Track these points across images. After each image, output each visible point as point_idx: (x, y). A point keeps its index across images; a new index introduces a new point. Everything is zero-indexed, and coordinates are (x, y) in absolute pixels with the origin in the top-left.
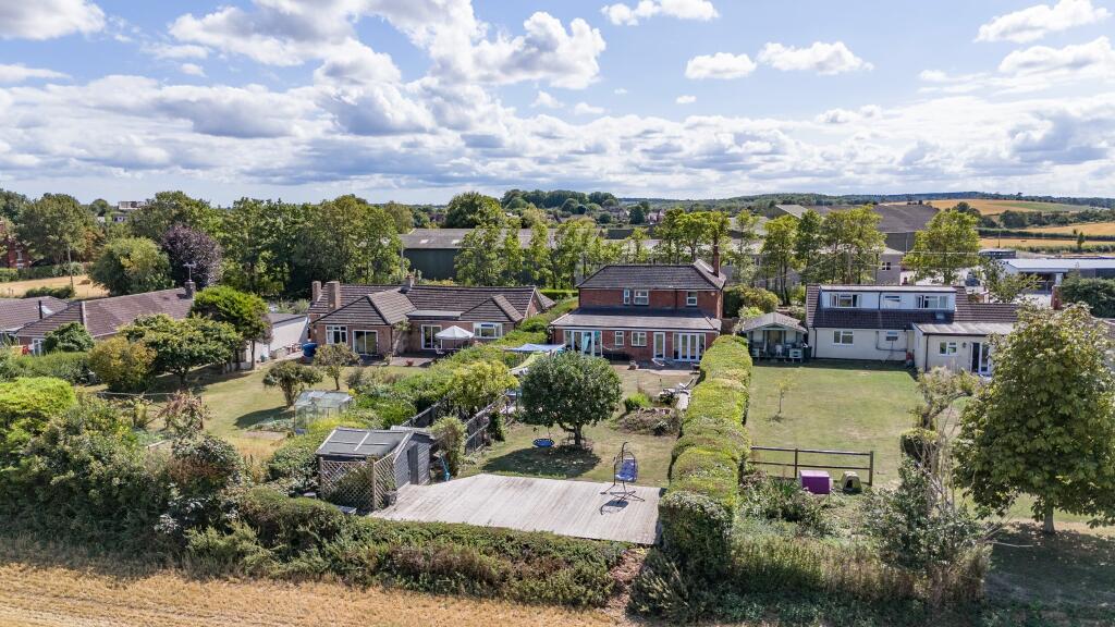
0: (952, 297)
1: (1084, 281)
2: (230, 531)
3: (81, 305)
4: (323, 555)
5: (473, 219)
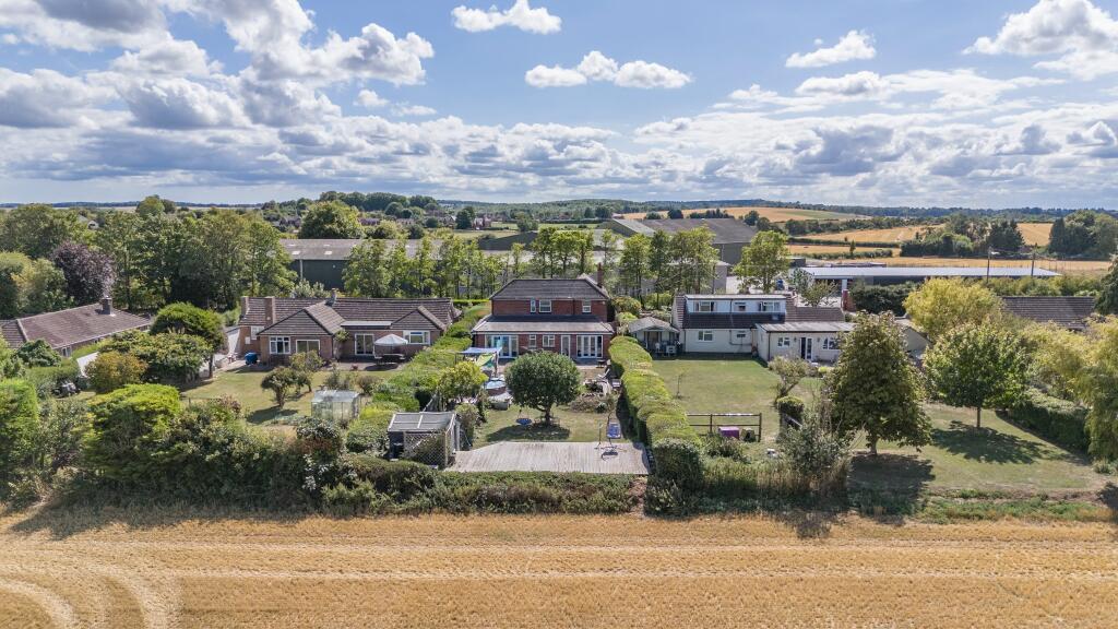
0: (783, 303)
1: (869, 288)
2: (357, 486)
3: (17, 323)
4: (427, 496)
5: (330, 229)
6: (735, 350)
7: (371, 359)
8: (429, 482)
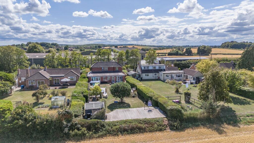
0: (165, 66)
4: (104, 131)
5: (36, 51)
6: (154, 78)
7: (59, 85)
8: (103, 126)
